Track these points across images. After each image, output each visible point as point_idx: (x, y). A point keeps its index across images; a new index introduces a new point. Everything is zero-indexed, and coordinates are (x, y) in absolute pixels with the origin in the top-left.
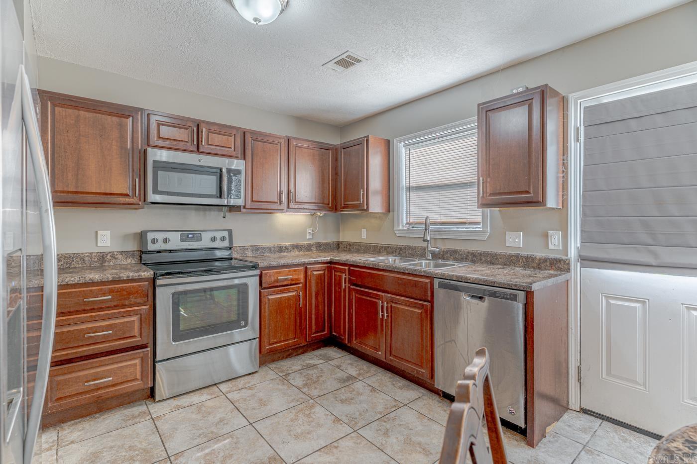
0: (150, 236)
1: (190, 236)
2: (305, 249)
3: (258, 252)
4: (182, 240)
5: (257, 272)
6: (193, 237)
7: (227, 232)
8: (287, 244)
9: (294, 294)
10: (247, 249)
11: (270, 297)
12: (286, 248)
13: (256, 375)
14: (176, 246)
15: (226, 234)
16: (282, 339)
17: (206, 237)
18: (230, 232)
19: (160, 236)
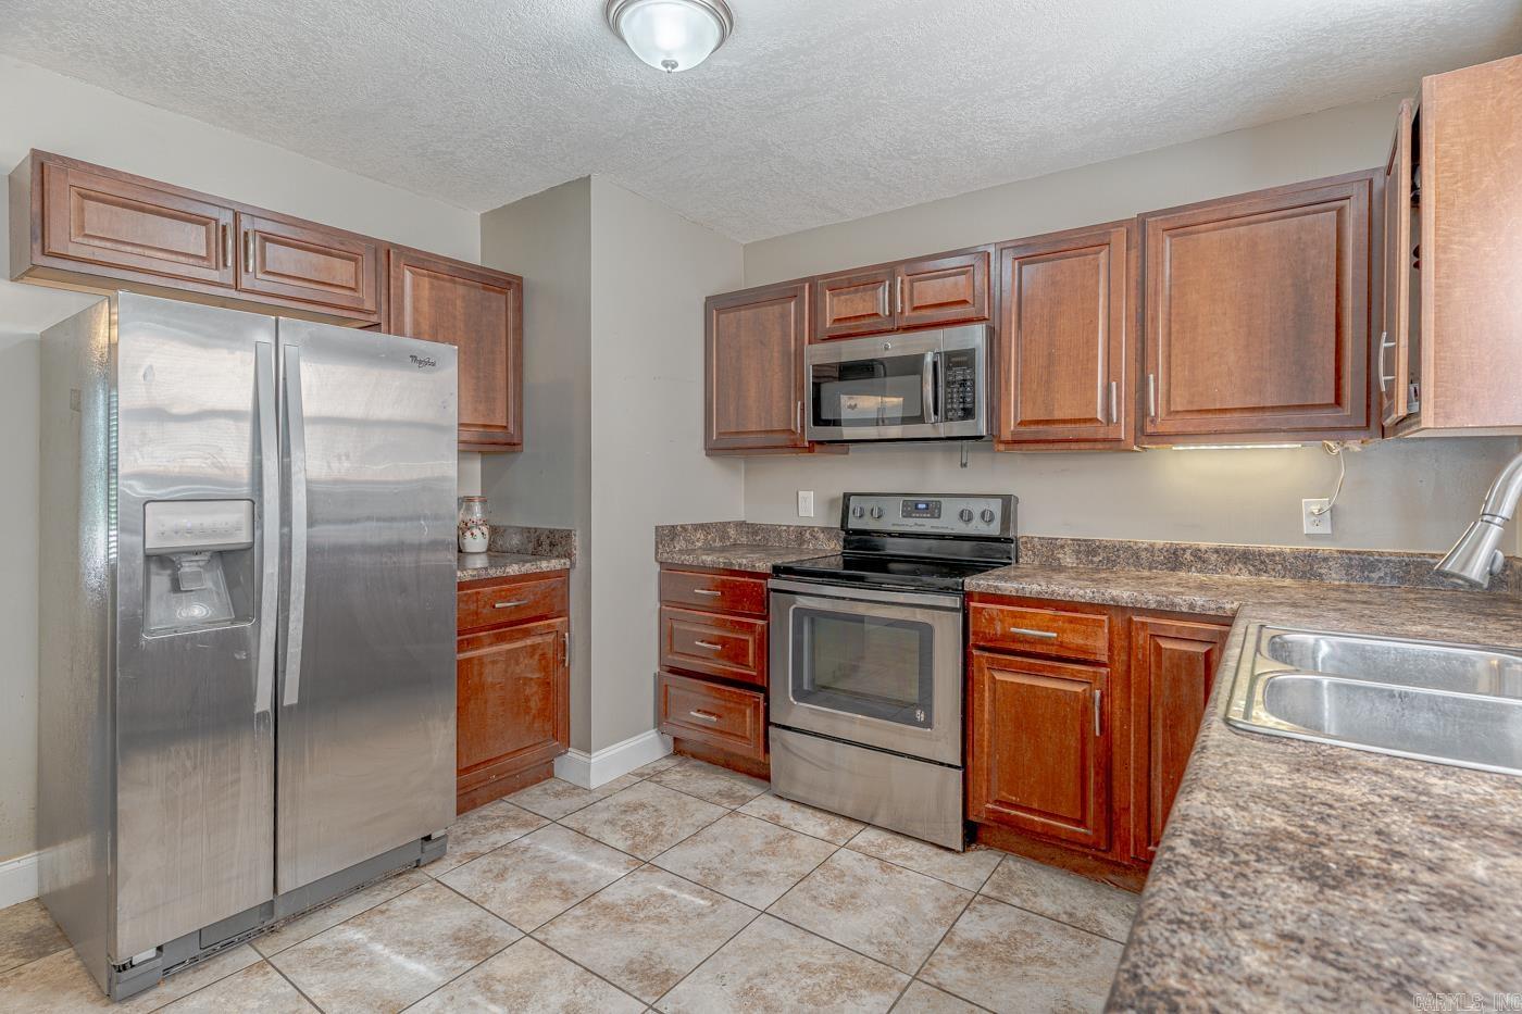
0: (853, 502)
1: (920, 506)
2: (1285, 568)
3: (1095, 559)
4: (907, 514)
5: (953, 601)
6: (927, 509)
7: (1000, 500)
8: (1203, 545)
9: (1078, 689)
10: (1062, 547)
11: (999, 676)
12: (1199, 556)
13: (948, 856)
14: (894, 525)
15: (996, 507)
16: (1035, 806)
17: (950, 509)
18: (1008, 502)
19: (868, 504)
